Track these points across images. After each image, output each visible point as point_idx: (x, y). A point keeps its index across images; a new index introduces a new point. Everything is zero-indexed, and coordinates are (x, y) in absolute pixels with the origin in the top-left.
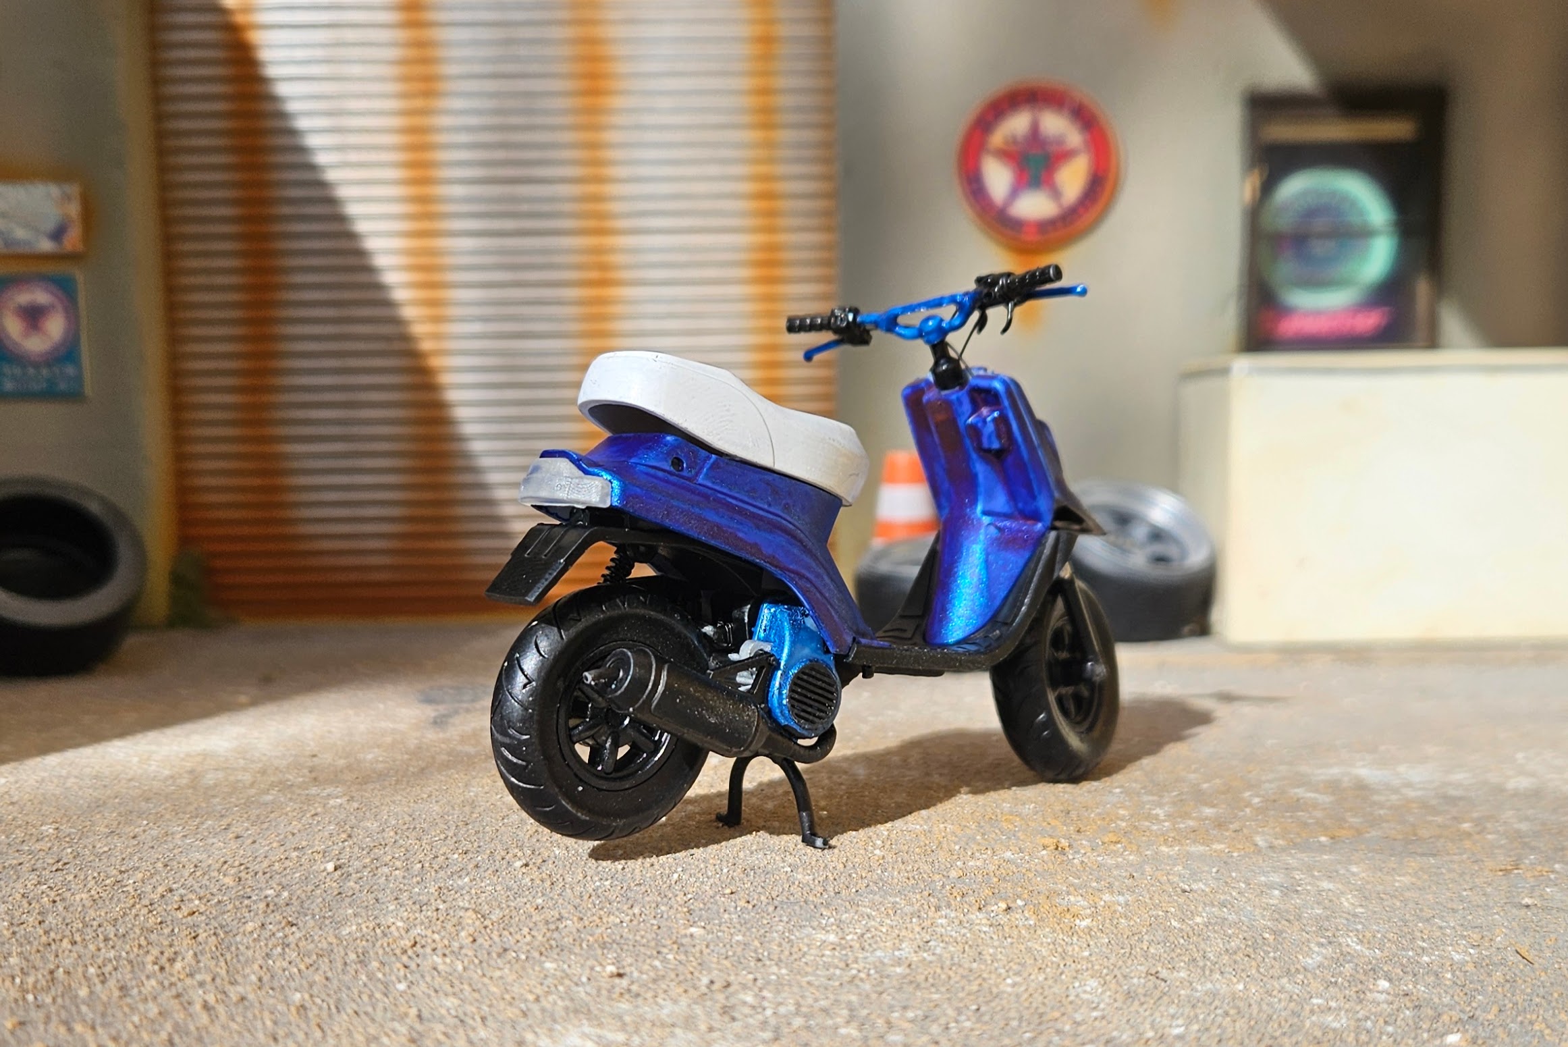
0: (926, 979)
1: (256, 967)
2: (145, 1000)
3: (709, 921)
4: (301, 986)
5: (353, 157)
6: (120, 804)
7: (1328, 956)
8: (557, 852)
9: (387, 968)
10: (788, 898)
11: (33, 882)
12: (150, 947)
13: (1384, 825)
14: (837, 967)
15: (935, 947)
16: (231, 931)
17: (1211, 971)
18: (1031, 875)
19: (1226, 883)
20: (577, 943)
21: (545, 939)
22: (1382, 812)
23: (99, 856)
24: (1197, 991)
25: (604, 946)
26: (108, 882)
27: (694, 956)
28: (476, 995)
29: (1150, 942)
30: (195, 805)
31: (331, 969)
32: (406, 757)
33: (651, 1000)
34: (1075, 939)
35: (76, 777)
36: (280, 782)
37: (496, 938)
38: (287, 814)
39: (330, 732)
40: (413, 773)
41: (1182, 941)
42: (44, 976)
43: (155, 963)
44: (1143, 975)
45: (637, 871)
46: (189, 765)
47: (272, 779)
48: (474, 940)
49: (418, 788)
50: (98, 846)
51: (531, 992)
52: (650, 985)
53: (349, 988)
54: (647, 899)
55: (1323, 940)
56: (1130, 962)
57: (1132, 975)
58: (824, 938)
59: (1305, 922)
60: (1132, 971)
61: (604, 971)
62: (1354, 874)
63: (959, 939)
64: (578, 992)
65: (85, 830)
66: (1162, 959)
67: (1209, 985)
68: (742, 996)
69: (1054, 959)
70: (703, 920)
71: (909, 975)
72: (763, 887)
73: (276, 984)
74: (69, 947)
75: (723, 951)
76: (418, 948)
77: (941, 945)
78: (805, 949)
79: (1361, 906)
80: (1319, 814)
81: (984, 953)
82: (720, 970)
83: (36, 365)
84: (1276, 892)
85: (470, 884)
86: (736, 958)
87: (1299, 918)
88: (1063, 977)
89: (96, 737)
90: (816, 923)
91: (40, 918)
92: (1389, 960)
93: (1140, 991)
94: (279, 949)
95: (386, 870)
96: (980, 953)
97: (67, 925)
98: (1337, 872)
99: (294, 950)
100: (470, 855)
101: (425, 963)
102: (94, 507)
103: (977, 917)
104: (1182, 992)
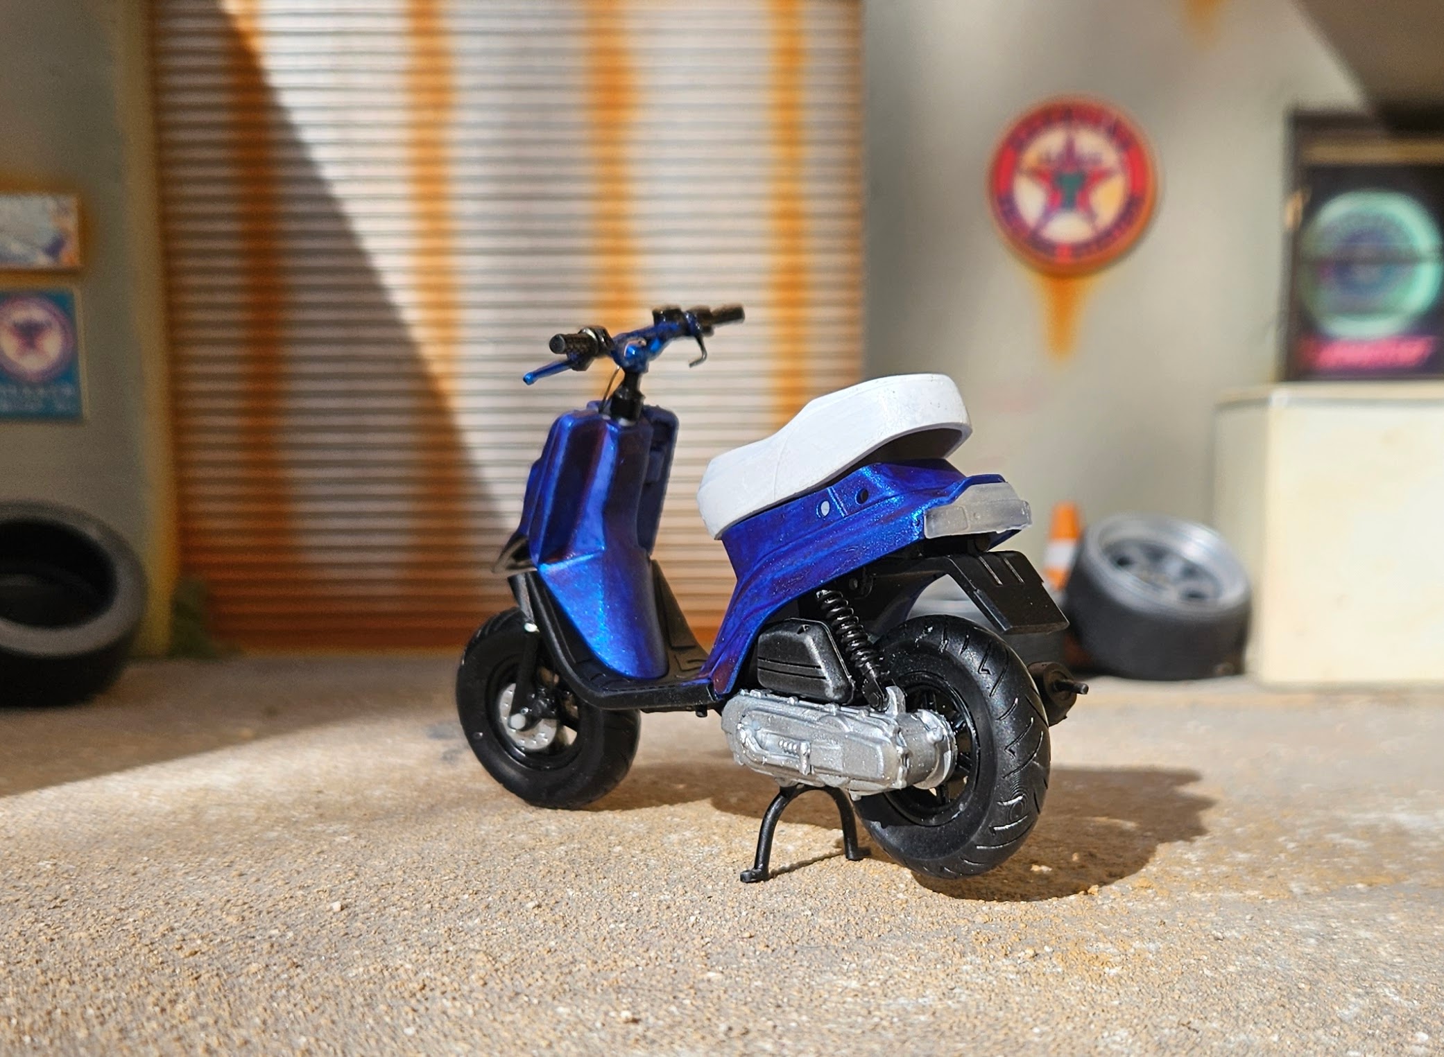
0: (951, 1028)
1: (260, 1009)
2: (146, 1043)
3: (727, 965)
4: (307, 1029)
5: (361, 171)
6: (120, 840)
7: (1366, 1007)
8: (571, 893)
9: (395, 1011)
10: (807, 943)
11: (30, 919)
12: (150, 987)
13: (1423, 872)
14: (859, 1015)
15: (960, 994)
16: (233, 972)
17: (1245, 1021)
18: (1058, 921)
19: (1260, 930)
20: (591, 987)
21: (559, 983)
22: (1420, 859)
23: (98, 893)
24: (1230, 1042)
25: (618, 990)
26: (108, 920)
27: (712, 1002)
28: (487, 1040)
29: (1182, 991)
30: (197, 842)
31: (337, 1012)
32: (415, 794)
33: (667, 1047)
34: (1104, 987)
35: (75, 812)
36: (285, 818)
37: (507, 981)
38: (291, 852)
39: (336, 767)
40: (422, 810)
41: (1214, 990)
42: (40, 1016)
43: (156, 1005)
44: (1175, 1025)
45: (652, 914)
46: (191, 800)
47: (277, 815)
48: (485, 984)
49: (428, 826)
50: (98, 882)
51: (543, 1037)
52: (667, 1032)
53: (355, 1032)
54: (663, 942)
55: (1360, 991)
56: (1160, 1011)
57: (1163, 1025)
58: (845, 984)
59: (1342, 973)
60: (1161, 1022)
61: (620, 1017)
62: (1392, 923)
63: (985, 986)
64: (592, 1038)
65: (84, 866)
66: (1195, 1010)
67: (1242, 1037)
68: (760, 1044)
69: (1083, 1008)
70: (721, 965)
71: (933, 1023)
72: (782, 931)
73: (280, 1027)
74: (67, 986)
75: (742, 996)
76: (427, 991)
77: (967, 992)
78: (826, 996)
79: (1400, 955)
80: (1355, 860)
81: (1011, 1001)
82: (739, 1017)
83: (33, 386)
84: (1312, 941)
85: (481, 926)
86: (755, 1004)
87: (1335, 967)
88: (1092, 1026)
89: (95, 770)
90: (838, 968)
91: (37, 957)
92: (1427, 1012)
93: (1172, 1042)
94: (284, 991)
95: (393, 910)
96: (1006, 1001)
97: (65, 964)
98: (1374, 920)
99: (299, 992)
100: (481, 895)
101: (434, 1007)
102: (93, 533)
103: (1003, 963)
104: (1215, 1043)
